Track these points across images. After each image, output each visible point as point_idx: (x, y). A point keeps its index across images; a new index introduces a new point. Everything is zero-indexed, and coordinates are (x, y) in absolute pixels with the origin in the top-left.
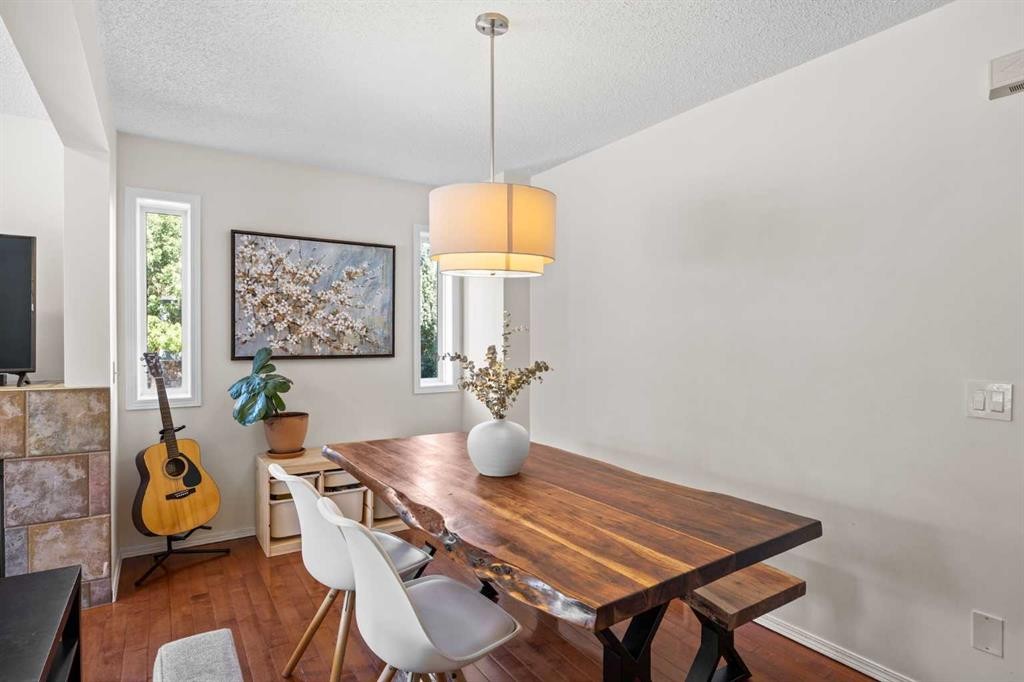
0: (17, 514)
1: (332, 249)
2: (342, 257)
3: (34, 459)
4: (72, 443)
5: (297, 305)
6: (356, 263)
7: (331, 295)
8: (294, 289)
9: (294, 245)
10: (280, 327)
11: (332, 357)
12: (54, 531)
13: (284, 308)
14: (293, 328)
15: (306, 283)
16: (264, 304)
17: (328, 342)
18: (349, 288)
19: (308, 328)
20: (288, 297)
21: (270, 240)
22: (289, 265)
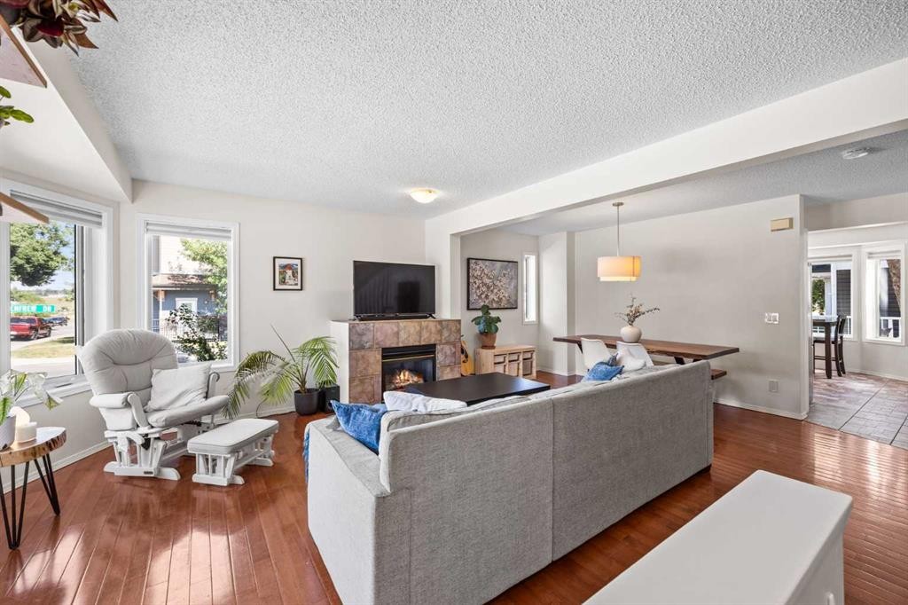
0: (440, 363)
1: (499, 264)
2: (501, 267)
3: (444, 344)
4: (452, 339)
5: (488, 288)
6: (506, 269)
7: (498, 283)
8: (488, 281)
9: (487, 263)
10: (483, 296)
11: (498, 309)
12: (448, 369)
13: (484, 289)
14: (487, 297)
15: (490, 279)
16: (479, 287)
17: (497, 302)
18: (504, 280)
19: (492, 296)
20: (485, 284)
21: (480, 261)
22: (486, 271)
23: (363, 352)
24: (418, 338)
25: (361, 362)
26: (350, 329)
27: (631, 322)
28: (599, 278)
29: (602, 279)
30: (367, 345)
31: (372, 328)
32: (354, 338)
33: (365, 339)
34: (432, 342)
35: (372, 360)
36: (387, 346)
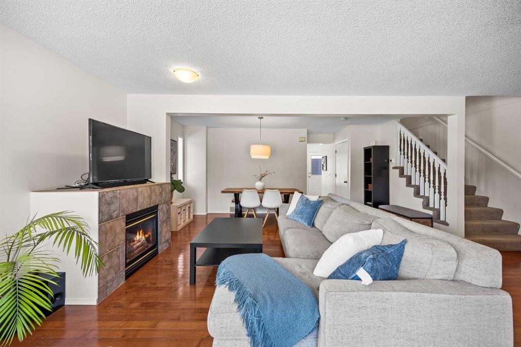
0: (161, 220)
3: (163, 204)
4: (167, 199)
6: (172, 146)
12: (165, 224)
23: (111, 223)
24: (149, 201)
25: (109, 234)
26: (100, 198)
27: (260, 180)
28: (251, 156)
29: (253, 157)
30: (115, 215)
31: (119, 196)
32: (104, 208)
33: (113, 207)
34: (156, 203)
35: (118, 230)
36: (130, 212)
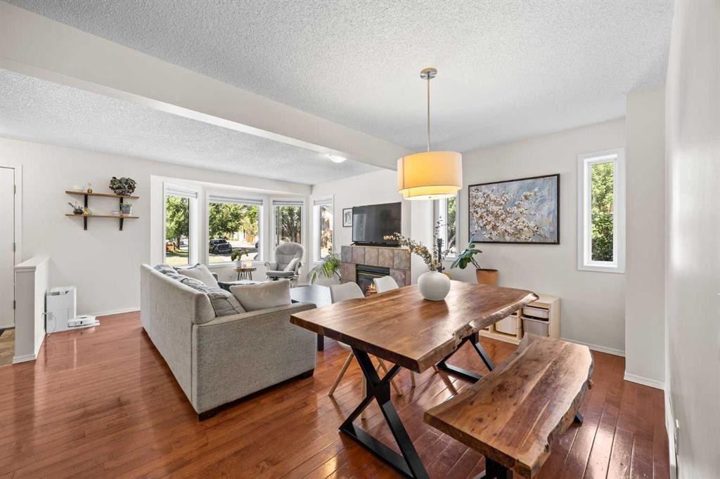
1: (515, 185)
2: (521, 187)
3: (396, 270)
5: (497, 216)
6: (529, 190)
7: (515, 209)
8: (495, 208)
9: (494, 187)
10: (488, 227)
11: (514, 243)
13: (490, 218)
14: (495, 227)
15: (501, 205)
16: (481, 217)
17: (514, 234)
18: (526, 204)
19: (502, 227)
20: (492, 213)
21: (483, 186)
22: (493, 197)
24: (376, 261)
26: (341, 249)
30: (349, 261)
31: (351, 250)
32: (343, 255)
33: (348, 256)
34: (386, 266)
36: (359, 263)
